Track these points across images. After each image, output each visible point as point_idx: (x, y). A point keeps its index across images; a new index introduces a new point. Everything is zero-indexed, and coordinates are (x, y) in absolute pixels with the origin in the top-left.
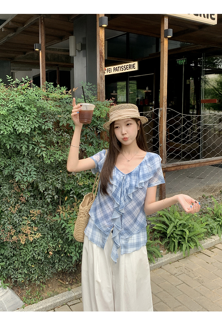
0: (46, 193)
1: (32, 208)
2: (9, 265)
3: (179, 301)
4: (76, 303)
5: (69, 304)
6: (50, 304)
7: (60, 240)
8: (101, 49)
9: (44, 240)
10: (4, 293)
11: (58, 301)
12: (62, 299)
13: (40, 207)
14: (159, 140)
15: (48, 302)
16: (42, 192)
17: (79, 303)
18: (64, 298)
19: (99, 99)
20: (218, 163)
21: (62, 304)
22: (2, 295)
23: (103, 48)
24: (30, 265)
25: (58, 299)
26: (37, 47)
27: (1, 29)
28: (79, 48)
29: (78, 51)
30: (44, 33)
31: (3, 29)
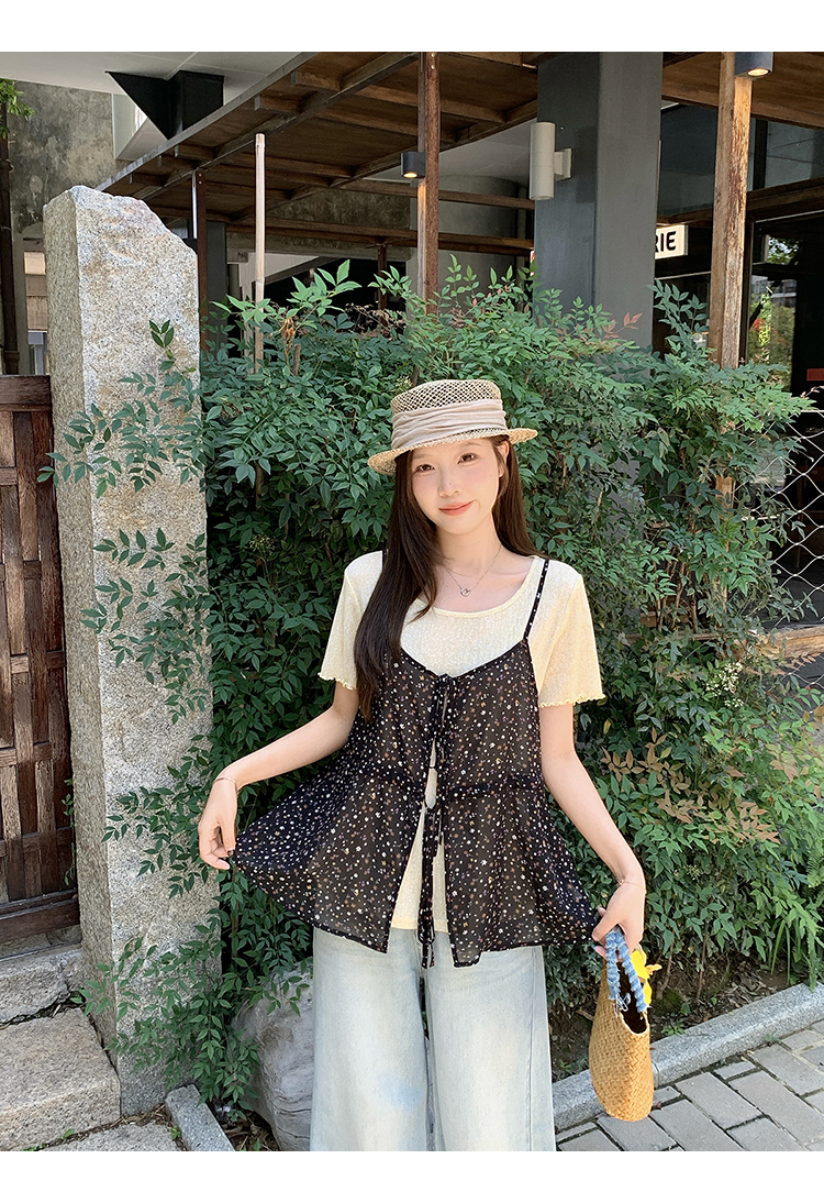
4: (666, 1099)
8: (735, 165)
17: (676, 1100)
23: (742, 161)
26: (411, 166)
27: (252, 101)
28: (564, 167)
29: (559, 183)
30: (437, 113)
31: (258, 100)
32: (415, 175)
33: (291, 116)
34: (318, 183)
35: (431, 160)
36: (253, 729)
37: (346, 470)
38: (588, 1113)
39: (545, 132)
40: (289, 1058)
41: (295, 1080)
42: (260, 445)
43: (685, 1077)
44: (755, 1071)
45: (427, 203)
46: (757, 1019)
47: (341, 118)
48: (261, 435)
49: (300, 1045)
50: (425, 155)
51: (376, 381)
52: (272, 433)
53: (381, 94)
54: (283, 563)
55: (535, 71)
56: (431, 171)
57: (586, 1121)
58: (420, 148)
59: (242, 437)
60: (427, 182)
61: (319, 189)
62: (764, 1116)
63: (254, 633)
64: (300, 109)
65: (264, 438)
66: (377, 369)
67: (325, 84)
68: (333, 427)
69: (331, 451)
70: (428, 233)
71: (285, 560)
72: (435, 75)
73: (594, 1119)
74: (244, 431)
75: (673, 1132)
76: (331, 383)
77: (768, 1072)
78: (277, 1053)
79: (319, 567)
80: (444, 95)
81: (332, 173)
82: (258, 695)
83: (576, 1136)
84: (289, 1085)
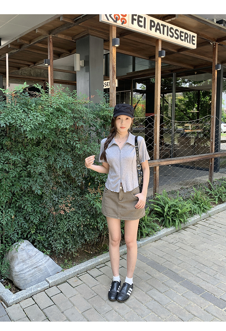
0: (77, 178)
1: (65, 191)
2: (49, 237)
3: (181, 260)
4: (102, 266)
5: (98, 267)
6: (83, 267)
7: (88, 216)
9: (75, 215)
10: (46, 260)
11: (89, 265)
12: (91, 264)
13: (71, 190)
14: (154, 140)
15: (82, 266)
16: (74, 177)
17: (105, 266)
18: (93, 263)
19: (111, 105)
20: (196, 160)
21: (92, 268)
22: (45, 261)
23: (115, 64)
24: (65, 236)
25: (89, 263)
26: (46, 62)
27: (8, 45)
28: (82, 65)
29: (81, 67)
30: (52, 51)
31: (9, 45)
32: (47, 65)
33: (18, 49)
34: (26, 66)
35: (51, 61)
36: (7, 185)
37: (26, 125)
38: (85, 270)
39: (77, 56)
40: (17, 262)
41: (18, 267)
42: (7, 120)
43: (107, 262)
44: (122, 259)
45: (51, 71)
46: (123, 249)
47: (31, 50)
48: (7, 117)
49: (19, 259)
50: (49, 60)
51: (34, 107)
52: (10, 117)
53: (40, 45)
54: (13, 148)
55: (75, 42)
56: (51, 64)
57: (85, 272)
58: (49, 58)
59: (3, 118)
60: (50, 66)
61: (26, 67)
62: (122, 267)
63: (7, 163)
64: (20, 48)
65: (8, 118)
66: (34, 105)
67: (26, 42)
68: (23, 116)
69: (22, 121)
70: (51, 78)
71: (14, 147)
72: (52, 42)
73: (87, 271)
74: (3, 117)
75: (103, 272)
76: (24, 107)
77: (124, 259)
78: (14, 262)
79: (22, 149)
80: (54, 46)
81: (29, 64)
82: (8, 178)
83: (82, 275)
84: (17, 269)
